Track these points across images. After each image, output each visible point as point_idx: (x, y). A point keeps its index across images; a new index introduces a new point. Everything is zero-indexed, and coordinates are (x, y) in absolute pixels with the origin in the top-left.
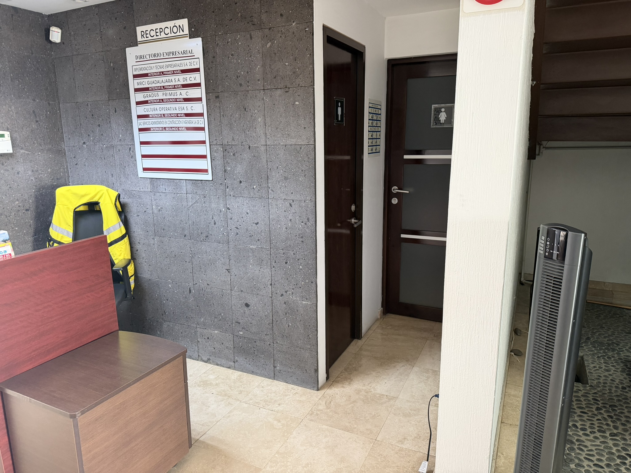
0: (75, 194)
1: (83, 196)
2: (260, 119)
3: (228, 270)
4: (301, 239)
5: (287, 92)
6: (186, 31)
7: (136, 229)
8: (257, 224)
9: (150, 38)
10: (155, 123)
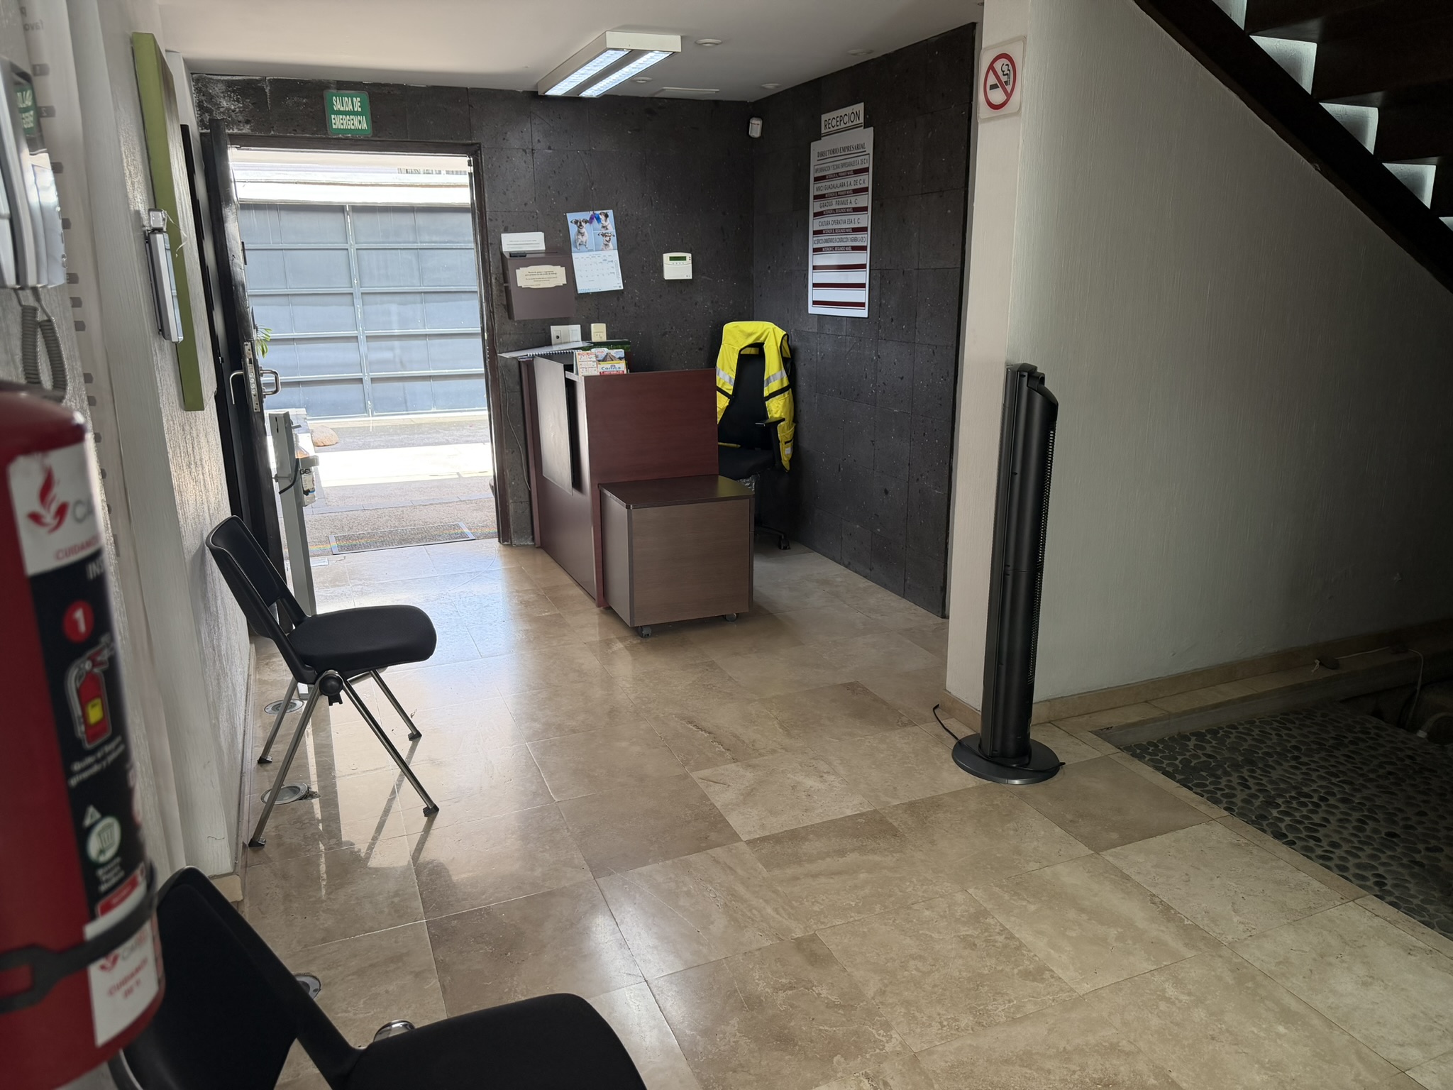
0: (742, 331)
1: (750, 335)
2: (915, 234)
3: (872, 441)
4: (939, 402)
5: (941, 196)
6: (862, 120)
7: (802, 383)
8: (902, 378)
9: (832, 129)
10: (827, 241)
